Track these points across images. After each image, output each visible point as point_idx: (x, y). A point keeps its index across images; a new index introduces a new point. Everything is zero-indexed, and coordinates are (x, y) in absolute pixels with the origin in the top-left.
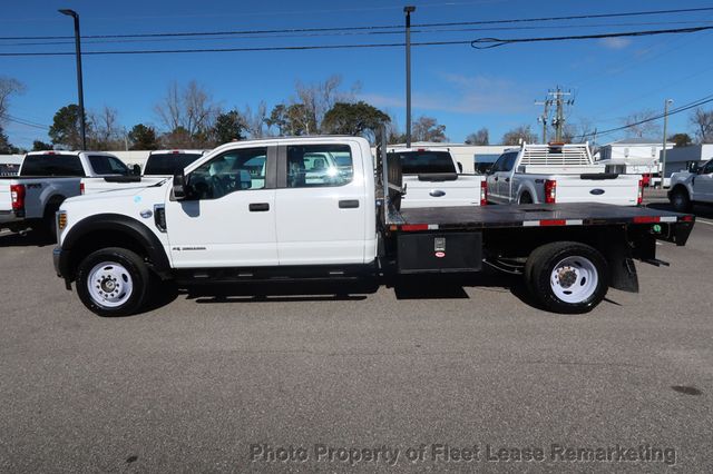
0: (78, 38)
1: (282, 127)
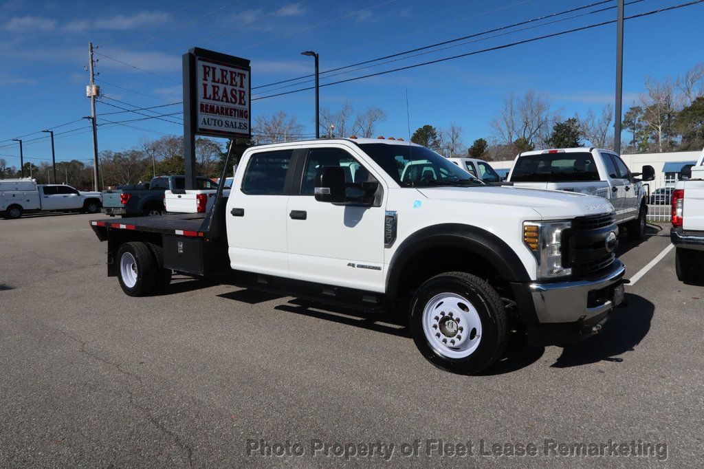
1: (636, 132)
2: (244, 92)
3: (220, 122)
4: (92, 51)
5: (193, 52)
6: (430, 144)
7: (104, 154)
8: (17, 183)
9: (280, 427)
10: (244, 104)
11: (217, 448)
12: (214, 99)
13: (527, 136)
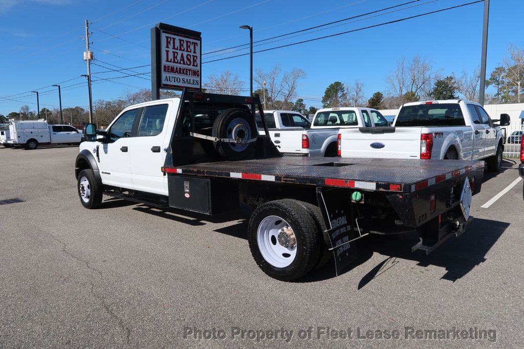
1: (500, 87)
2: (196, 57)
3: (178, 79)
4: (87, 26)
5: (158, 27)
6: (339, 96)
7: (98, 103)
8: (33, 123)
9: (199, 315)
10: (197, 66)
11: (150, 330)
12: (174, 62)
13: (414, 90)
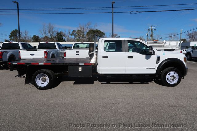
0: (18, 9)
1: (75, 36)
